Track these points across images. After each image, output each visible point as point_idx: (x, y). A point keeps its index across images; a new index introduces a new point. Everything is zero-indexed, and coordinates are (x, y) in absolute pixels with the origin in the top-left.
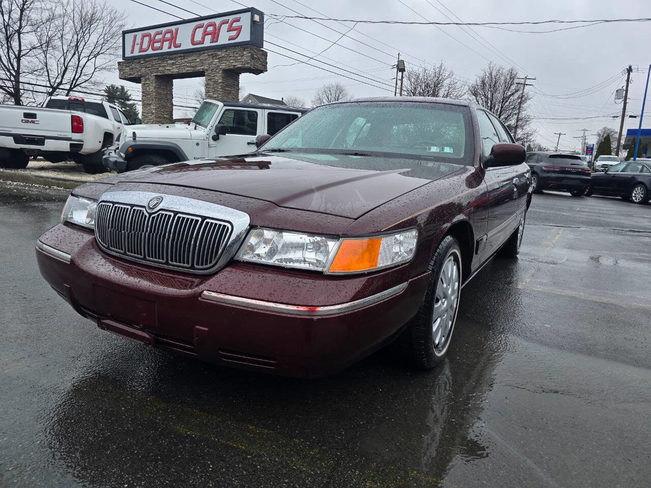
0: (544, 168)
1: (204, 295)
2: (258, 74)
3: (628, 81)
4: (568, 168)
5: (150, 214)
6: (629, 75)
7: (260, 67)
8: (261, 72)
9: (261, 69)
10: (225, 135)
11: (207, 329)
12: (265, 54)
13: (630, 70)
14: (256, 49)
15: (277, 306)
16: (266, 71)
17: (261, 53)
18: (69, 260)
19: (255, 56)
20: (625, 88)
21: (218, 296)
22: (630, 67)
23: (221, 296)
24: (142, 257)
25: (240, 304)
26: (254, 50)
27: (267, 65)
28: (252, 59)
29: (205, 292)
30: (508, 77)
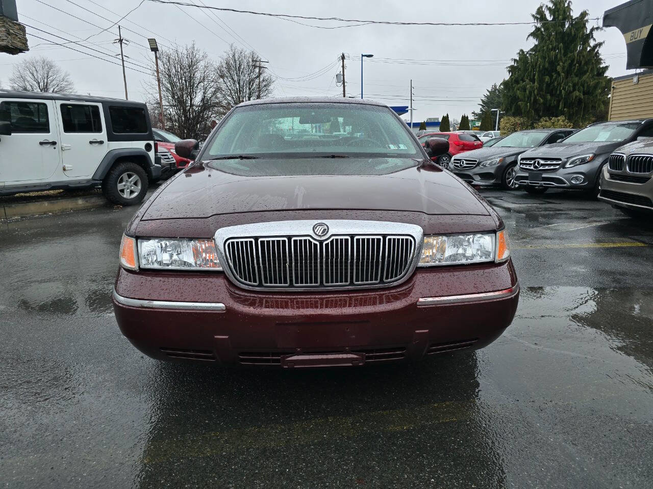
1: (420, 302)
2: (17, 53)
3: (343, 67)
5: (321, 242)
6: (343, 61)
7: (19, 45)
8: (21, 51)
9: (22, 48)
10: (10, 135)
11: (427, 331)
12: (22, 29)
13: (343, 58)
14: (10, 22)
15: (487, 295)
16: (28, 50)
17: (17, 27)
18: (225, 308)
19: (11, 31)
20: (342, 73)
21: (434, 300)
22: (343, 55)
23: (437, 299)
24: (319, 284)
25: (455, 301)
26: (9, 23)
27: (28, 43)
28: (8, 36)
29: (421, 300)
30: (250, 60)
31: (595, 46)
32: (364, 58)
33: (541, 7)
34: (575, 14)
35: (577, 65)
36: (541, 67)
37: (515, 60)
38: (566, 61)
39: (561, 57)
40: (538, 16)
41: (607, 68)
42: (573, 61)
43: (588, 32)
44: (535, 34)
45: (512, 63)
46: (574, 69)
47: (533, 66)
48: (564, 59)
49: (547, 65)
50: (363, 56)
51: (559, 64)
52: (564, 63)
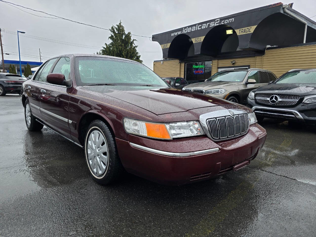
0: (5, 82)
4: (19, 81)
5: (233, 118)
31: (135, 47)
32: (19, 32)
33: (113, 27)
34: (126, 33)
35: (130, 53)
36: (116, 52)
37: (104, 48)
38: (125, 51)
39: (123, 50)
40: (112, 30)
41: (140, 56)
42: (128, 51)
43: (132, 41)
44: (111, 38)
45: (103, 49)
46: (129, 55)
47: (113, 51)
48: (125, 50)
49: (118, 52)
50: (18, 32)
51: (123, 52)
52: (125, 52)
